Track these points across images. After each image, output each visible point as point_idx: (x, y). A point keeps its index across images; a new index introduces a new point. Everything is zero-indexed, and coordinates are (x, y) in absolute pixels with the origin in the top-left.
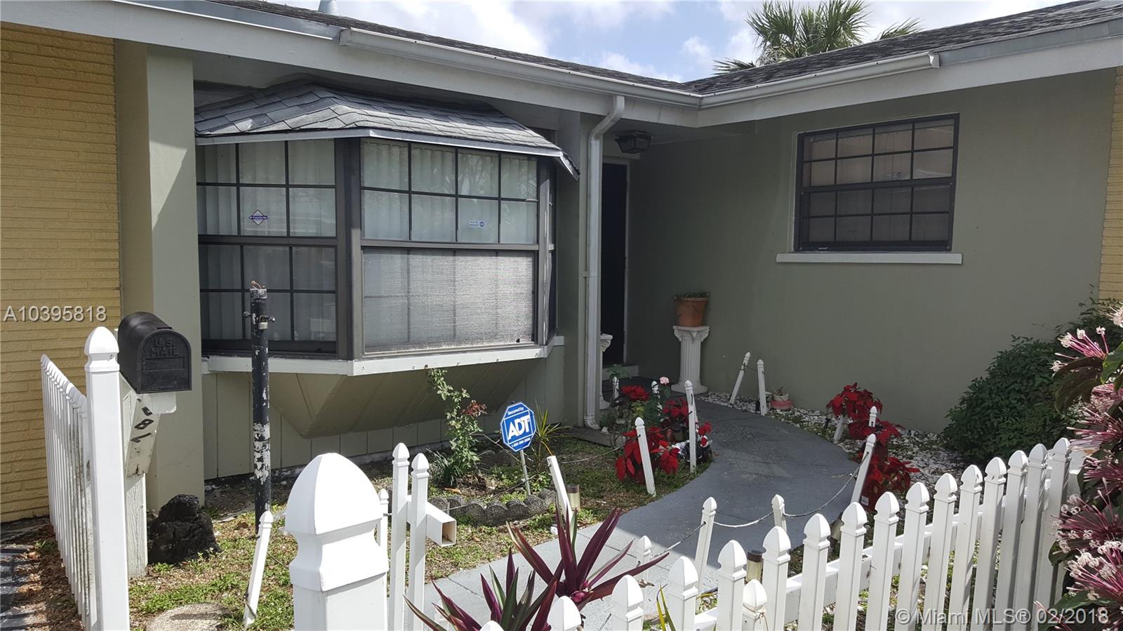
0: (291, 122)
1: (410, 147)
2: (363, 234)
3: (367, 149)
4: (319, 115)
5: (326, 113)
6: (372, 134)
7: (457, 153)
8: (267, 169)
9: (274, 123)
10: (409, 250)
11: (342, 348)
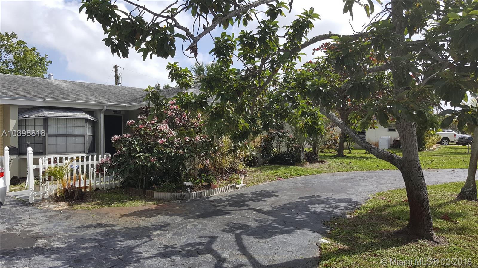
0: (35, 115)
1: (57, 119)
2: (48, 133)
3: (48, 119)
4: (40, 114)
5: (41, 113)
6: (49, 117)
7: (67, 119)
8: (31, 123)
9: (32, 115)
10: (57, 136)
11: (44, 153)
